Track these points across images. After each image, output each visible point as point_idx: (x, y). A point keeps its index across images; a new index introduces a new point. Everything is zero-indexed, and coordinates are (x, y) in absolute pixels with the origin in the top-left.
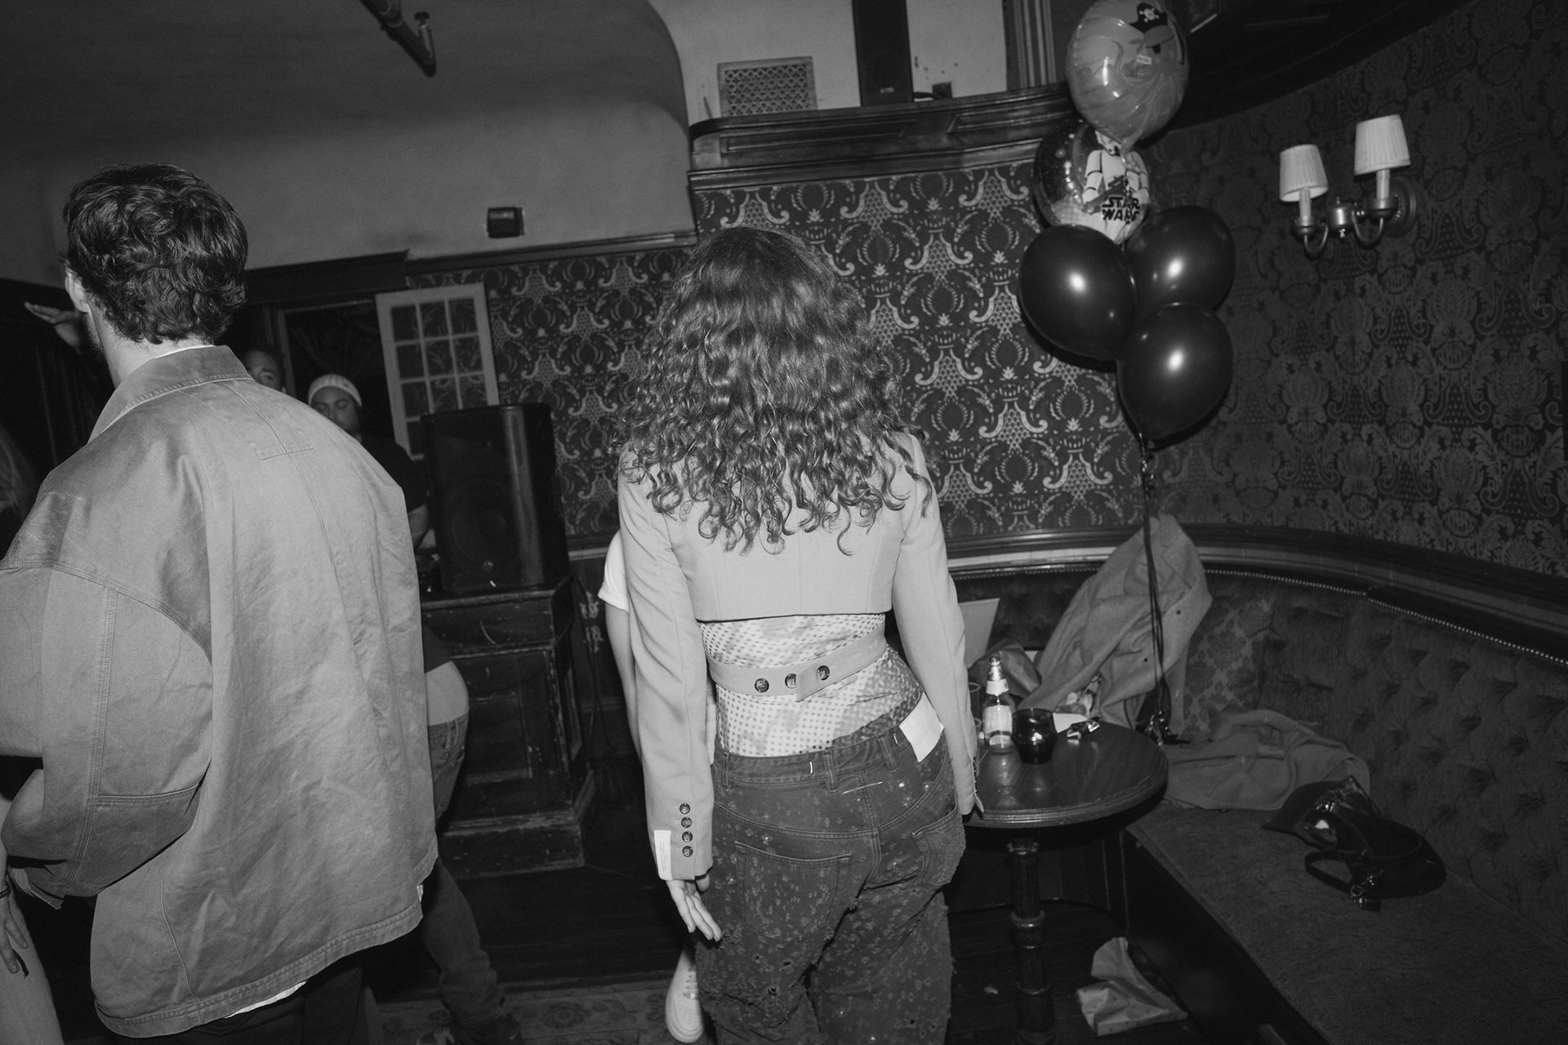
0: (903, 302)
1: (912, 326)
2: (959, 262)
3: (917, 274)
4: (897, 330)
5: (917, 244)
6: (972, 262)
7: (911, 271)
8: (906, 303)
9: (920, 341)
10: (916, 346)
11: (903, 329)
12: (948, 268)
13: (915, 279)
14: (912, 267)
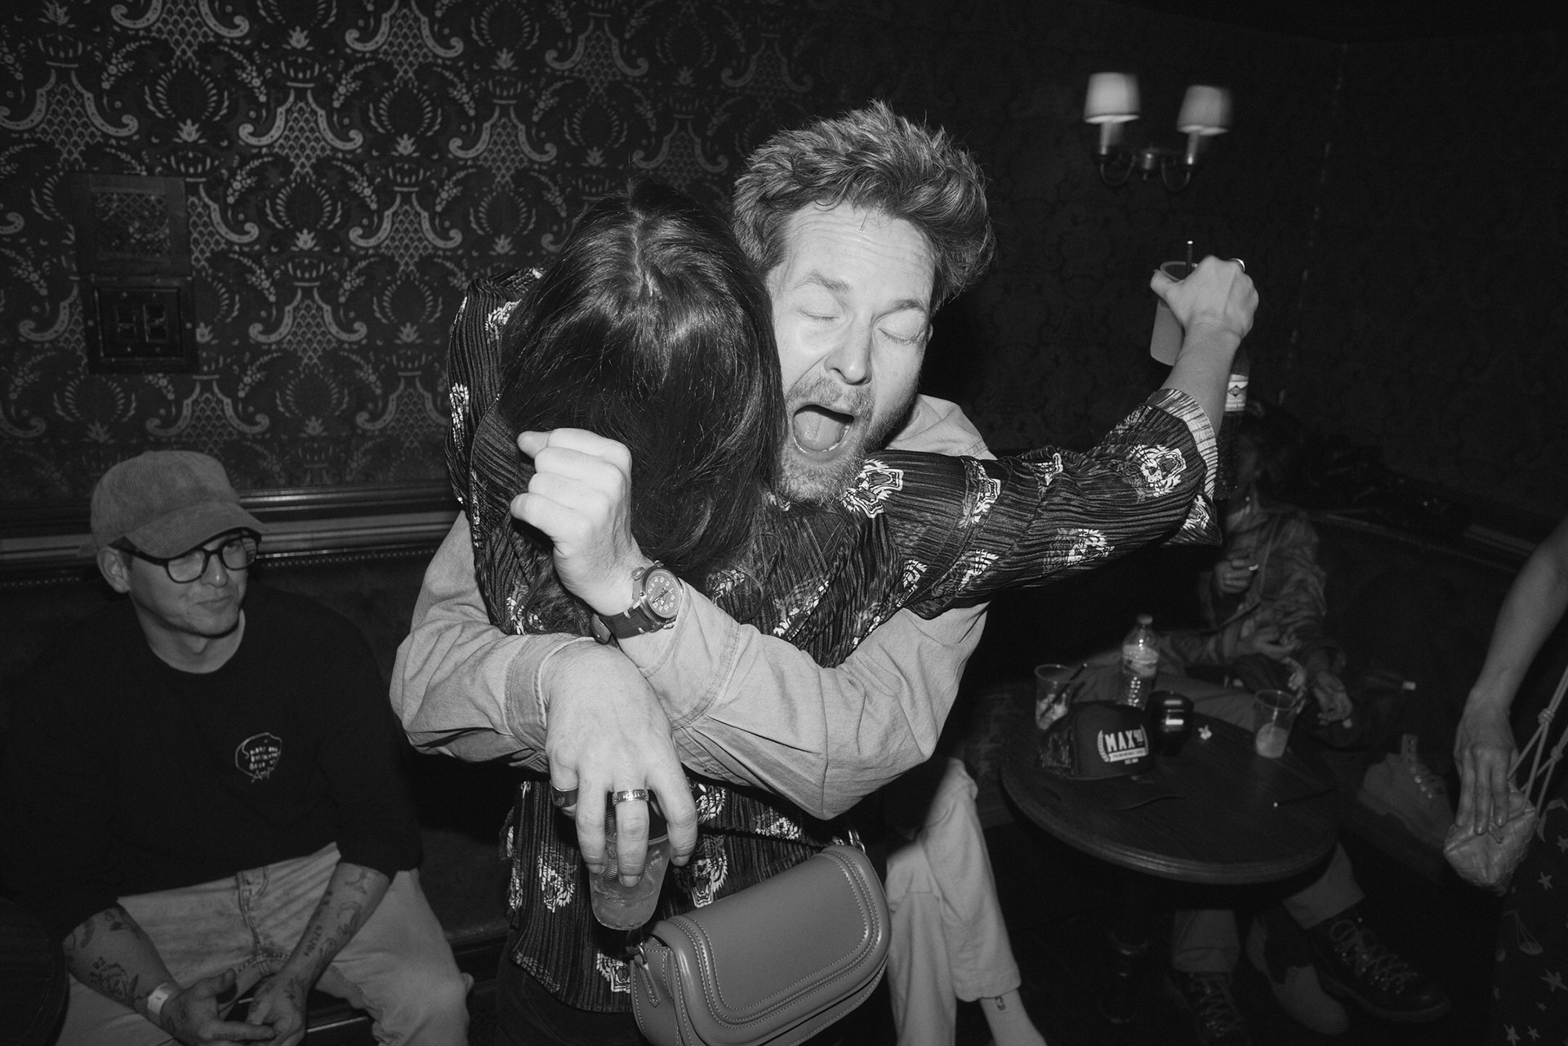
0: (536, 118)
1: (545, 159)
2: (628, 71)
3: (562, 78)
4: (521, 161)
5: (568, 30)
6: (646, 76)
7: (554, 70)
8: (540, 120)
9: (556, 184)
10: (549, 190)
11: (532, 162)
12: (610, 78)
13: (558, 85)
14: (556, 65)
